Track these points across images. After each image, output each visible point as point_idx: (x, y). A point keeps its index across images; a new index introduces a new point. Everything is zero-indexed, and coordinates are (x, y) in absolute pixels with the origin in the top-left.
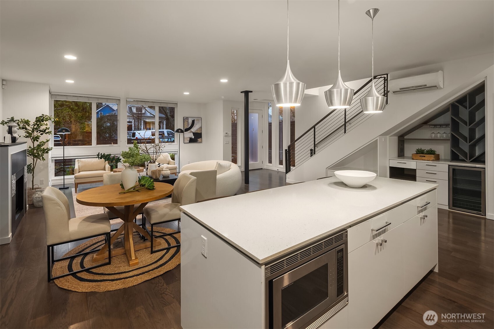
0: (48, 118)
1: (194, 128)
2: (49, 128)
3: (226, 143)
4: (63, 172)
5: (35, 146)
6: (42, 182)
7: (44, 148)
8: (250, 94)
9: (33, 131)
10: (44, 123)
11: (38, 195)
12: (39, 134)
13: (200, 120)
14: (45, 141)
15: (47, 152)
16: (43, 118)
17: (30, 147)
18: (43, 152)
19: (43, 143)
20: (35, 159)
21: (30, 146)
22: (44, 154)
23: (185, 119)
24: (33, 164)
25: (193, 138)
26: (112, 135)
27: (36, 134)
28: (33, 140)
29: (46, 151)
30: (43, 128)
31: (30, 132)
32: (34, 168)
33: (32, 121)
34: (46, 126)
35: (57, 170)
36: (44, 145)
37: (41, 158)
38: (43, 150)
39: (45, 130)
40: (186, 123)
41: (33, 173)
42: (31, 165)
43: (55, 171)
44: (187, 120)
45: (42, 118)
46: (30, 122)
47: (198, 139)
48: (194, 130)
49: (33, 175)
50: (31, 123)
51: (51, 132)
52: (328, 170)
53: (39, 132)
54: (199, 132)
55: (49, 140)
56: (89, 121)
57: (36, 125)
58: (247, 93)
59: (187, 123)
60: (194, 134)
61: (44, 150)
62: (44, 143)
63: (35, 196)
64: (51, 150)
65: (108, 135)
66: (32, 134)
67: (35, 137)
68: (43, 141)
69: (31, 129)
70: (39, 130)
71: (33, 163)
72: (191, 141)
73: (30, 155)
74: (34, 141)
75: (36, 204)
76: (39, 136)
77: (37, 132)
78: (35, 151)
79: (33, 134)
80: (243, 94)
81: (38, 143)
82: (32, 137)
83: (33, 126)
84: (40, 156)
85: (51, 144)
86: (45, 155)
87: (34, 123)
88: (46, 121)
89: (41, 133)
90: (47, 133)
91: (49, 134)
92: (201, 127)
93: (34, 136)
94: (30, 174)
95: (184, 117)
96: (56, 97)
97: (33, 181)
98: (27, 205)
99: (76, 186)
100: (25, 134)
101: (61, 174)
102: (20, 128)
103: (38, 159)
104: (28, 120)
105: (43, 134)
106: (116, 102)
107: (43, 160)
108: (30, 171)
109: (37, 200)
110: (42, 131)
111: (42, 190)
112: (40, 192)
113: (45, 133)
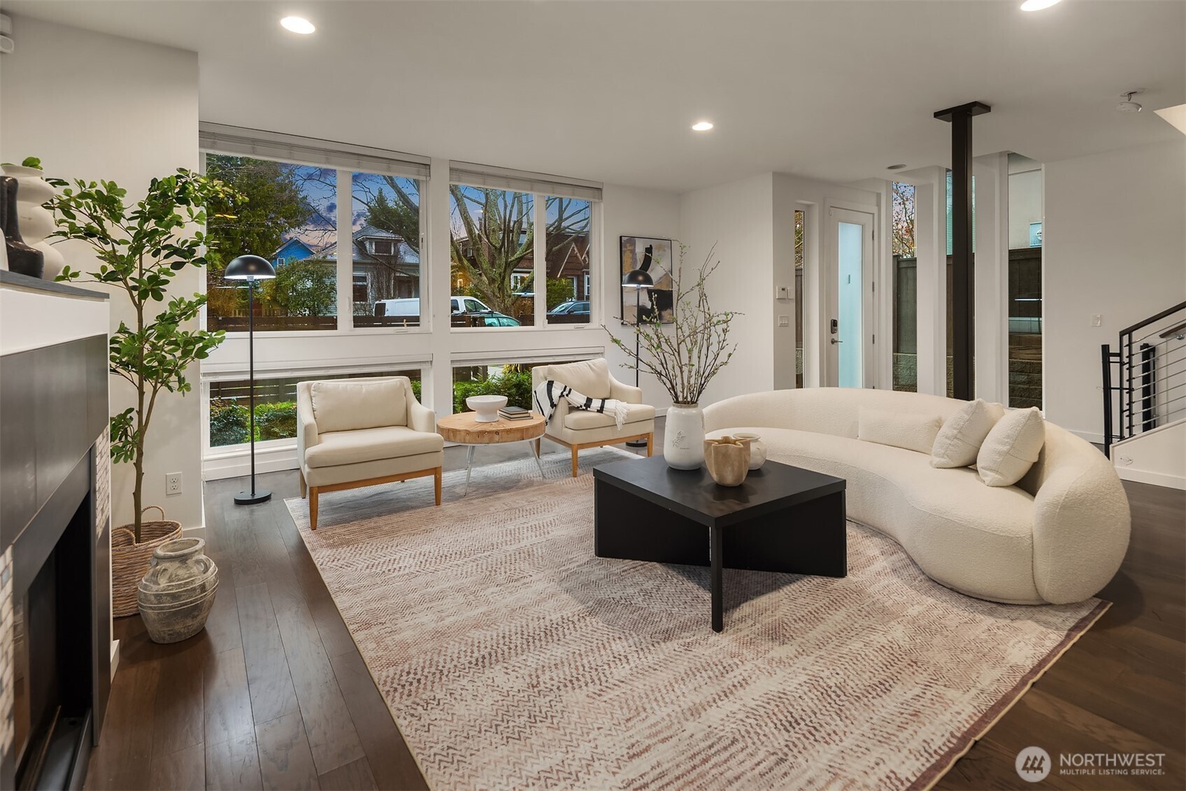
1: (652, 274)
3: (782, 325)
5: (146, 324)
6: (173, 488)
9: (137, 250)
11: (170, 579)
12: (165, 266)
13: (667, 249)
15: (201, 354)
16: (183, 184)
17: (123, 329)
18: (186, 354)
20: (148, 386)
21: (122, 324)
22: (189, 363)
23: (625, 244)
24: (140, 413)
25: (649, 307)
26: (319, 312)
27: (149, 262)
28: (135, 293)
29: (198, 346)
30: (181, 233)
31: (124, 251)
32: (142, 430)
33: (134, 198)
34: (198, 229)
35: (217, 419)
37: (174, 378)
39: (192, 248)
40: (627, 256)
41: (140, 454)
42: (128, 416)
43: (211, 425)
44: (630, 248)
45: (179, 187)
46: (122, 192)
47: (663, 313)
49: (138, 465)
50: (129, 204)
53: (166, 257)
54: (664, 288)
57: (152, 220)
58: (962, 118)
59: (631, 255)
60: (651, 293)
61: (189, 344)
63: (155, 587)
65: (307, 312)
66: (130, 260)
67: (146, 277)
69: (129, 239)
70: (165, 248)
71: (137, 408)
72: (644, 316)
73: (125, 365)
74: (143, 295)
75: (157, 629)
76: (165, 274)
77: (155, 255)
78: (147, 345)
79: (137, 264)
81: (163, 307)
82: (133, 277)
83: (139, 220)
84: (170, 372)
87: (140, 203)
89: (175, 258)
90: (203, 261)
92: (671, 274)
93: (141, 275)
94: (125, 461)
95: (621, 237)
96: (214, 143)
97: (137, 495)
98: (114, 645)
99: (312, 493)
100: (97, 265)
101: (233, 437)
102: (74, 230)
103: (159, 385)
104: (112, 186)
105: (185, 263)
106: (419, 175)
107: (180, 389)
108: (124, 446)
109: (162, 608)
110: (175, 251)
111: (186, 551)
112: (177, 564)
113: (193, 262)
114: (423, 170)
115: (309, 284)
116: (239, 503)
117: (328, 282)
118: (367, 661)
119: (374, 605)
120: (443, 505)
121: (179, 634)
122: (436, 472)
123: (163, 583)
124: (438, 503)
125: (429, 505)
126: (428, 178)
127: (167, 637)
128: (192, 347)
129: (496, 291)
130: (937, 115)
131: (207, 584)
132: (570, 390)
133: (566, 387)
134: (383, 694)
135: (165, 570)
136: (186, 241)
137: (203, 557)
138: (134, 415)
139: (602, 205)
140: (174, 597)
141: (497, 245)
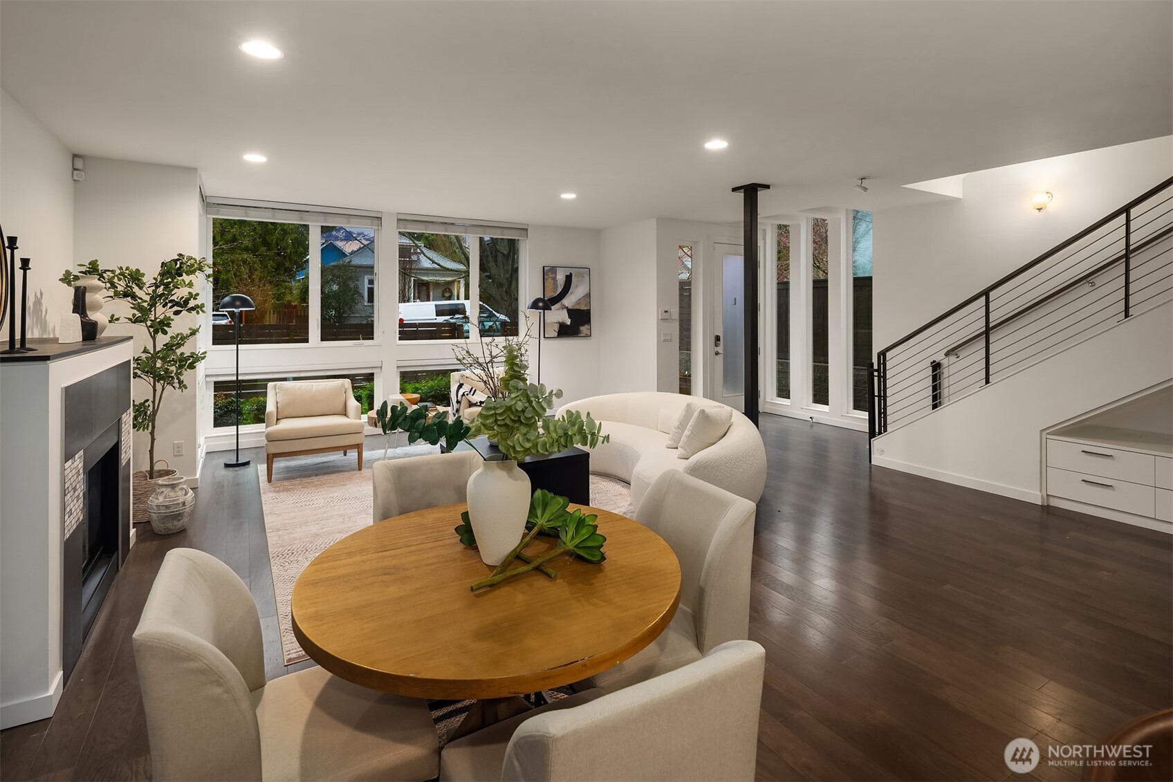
0: (196, 266)
1: (571, 296)
2: (197, 294)
3: (665, 341)
4: (235, 416)
5: (157, 349)
6: (178, 451)
7: (182, 354)
8: (761, 194)
9: (153, 304)
10: (183, 280)
11: (165, 497)
12: (170, 313)
13: (585, 275)
14: (186, 332)
15: (192, 366)
16: (181, 263)
17: (145, 351)
18: (181, 367)
19: (180, 340)
20: (159, 386)
21: (145, 348)
22: (184, 372)
23: (548, 273)
24: (154, 402)
25: (569, 323)
26: (344, 313)
27: (160, 311)
28: (152, 330)
29: (189, 362)
30: (180, 293)
31: (145, 305)
32: (155, 412)
33: (151, 274)
34: (190, 290)
35: (220, 408)
36: (183, 345)
37: (176, 381)
38: (181, 361)
39: (187, 302)
40: (549, 282)
41: (153, 427)
42: (147, 404)
43: (215, 412)
44: (551, 276)
45: (178, 266)
46: (143, 275)
47: (581, 328)
48: (569, 301)
49: (152, 433)
50: (148, 279)
51: (203, 305)
52: (1049, 436)
53: (170, 308)
54: (583, 308)
55: (197, 330)
56: (291, 279)
57: (162, 287)
58: (751, 192)
59: (552, 282)
60: (571, 312)
61: (183, 361)
62: (184, 338)
63: (157, 501)
64: (203, 358)
65: (334, 313)
66: (149, 312)
67: (158, 320)
68: (181, 334)
69: (147, 298)
70: (170, 301)
71: (152, 399)
72: (565, 331)
73: (146, 373)
74: (156, 332)
75: (157, 526)
76: (169, 318)
77: (164, 306)
78: (159, 364)
79: (153, 313)
80: (740, 196)
81: (167, 339)
82: (151, 320)
83: (154, 288)
84: (173, 377)
85: (204, 341)
86: (186, 375)
87: (154, 279)
88: (188, 275)
89: (176, 308)
90: (193, 309)
91: (198, 313)
92: (589, 295)
93: (156, 318)
94: (143, 430)
95: (544, 267)
96: (218, 211)
97: (151, 452)
98: (132, 531)
99: (270, 459)
100: (130, 312)
101: (230, 421)
102: (117, 294)
103: (166, 385)
104: (138, 270)
105: (182, 311)
106: (372, 225)
107: (180, 388)
108: (142, 422)
109: (160, 513)
110: (177, 304)
111: (175, 482)
112: (169, 489)
113: (187, 310)
114: (376, 222)
115: (335, 287)
116: (227, 466)
117: (352, 285)
118: (269, 544)
119: (287, 521)
120: (363, 470)
121: (170, 529)
122: (359, 447)
123: (161, 499)
124: (360, 469)
125: (354, 470)
126: (380, 227)
127: (163, 531)
128: (184, 363)
129: (504, 294)
130: (734, 190)
131: (186, 502)
132: (475, 390)
133: (472, 388)
134: (271, 558)
135: (162, 492)
136: (183, 297)
137: (185, 487)
138: (150, 403)
139: (528, 241)
140: (167, 507)
141: (505, 252)
